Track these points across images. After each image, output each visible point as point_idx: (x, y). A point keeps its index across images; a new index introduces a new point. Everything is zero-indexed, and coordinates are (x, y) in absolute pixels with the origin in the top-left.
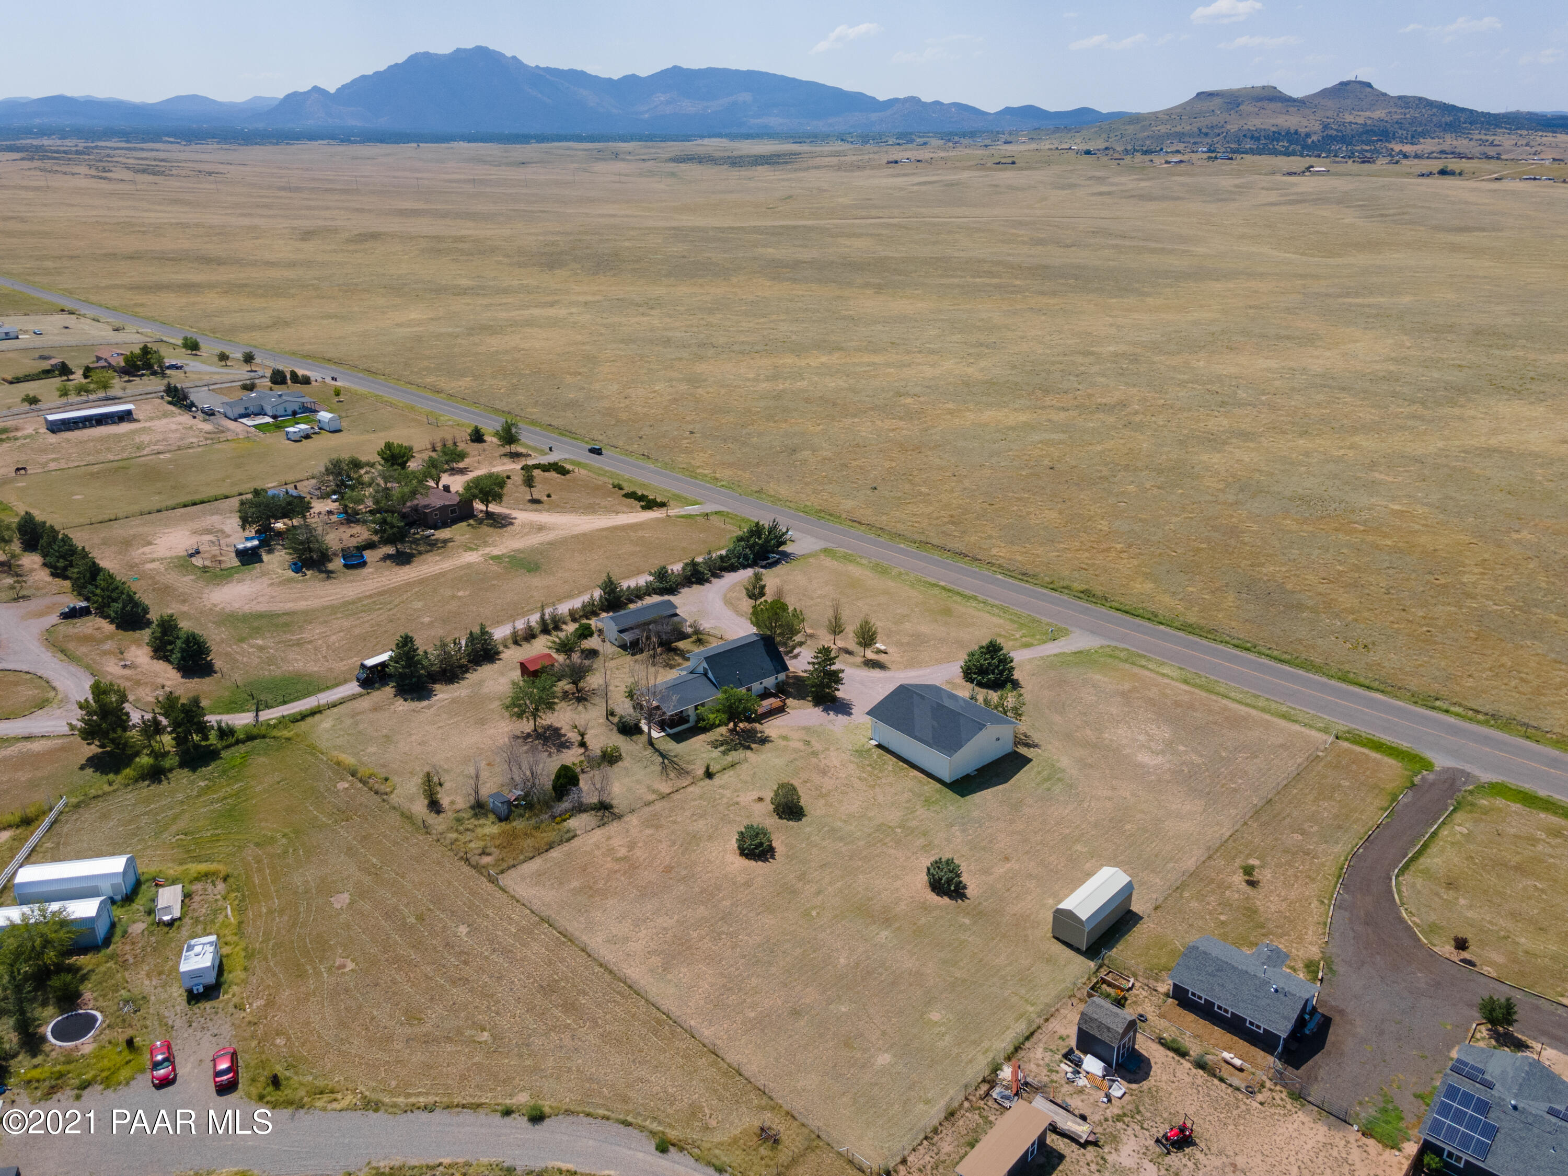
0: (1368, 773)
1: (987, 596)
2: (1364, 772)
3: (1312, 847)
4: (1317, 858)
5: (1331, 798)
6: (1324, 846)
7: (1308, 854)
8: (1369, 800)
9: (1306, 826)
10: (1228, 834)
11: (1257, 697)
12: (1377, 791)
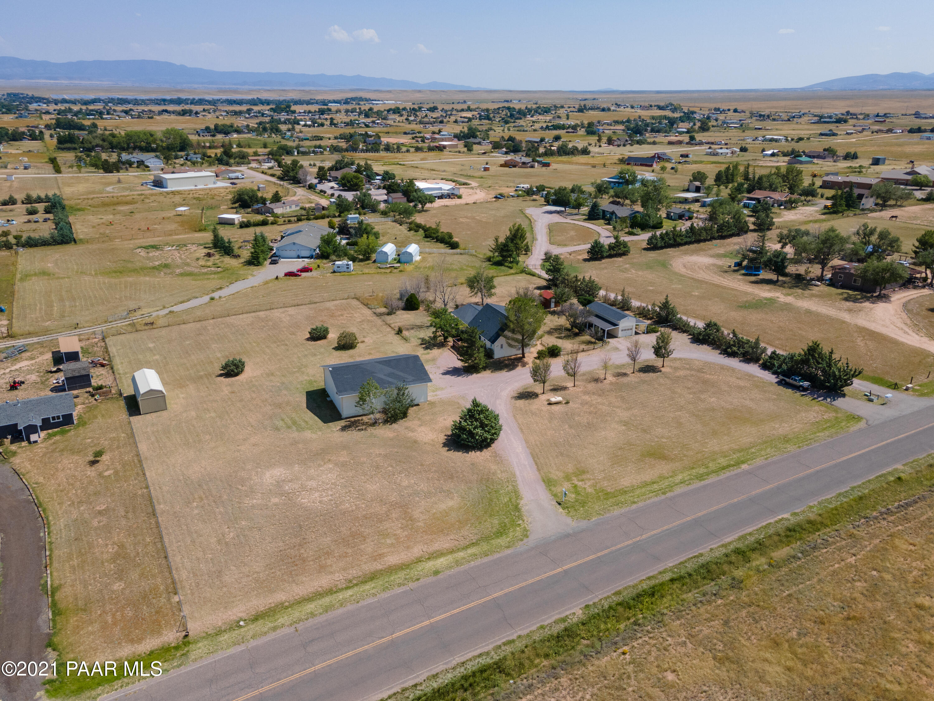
0: (109, 619)
1: (705, 487)
2: (114, 616)
3: (82, 508)
4: (69, 505)
5: (113, 560)
6: (74, 516)
7: (79, 503)
8: (79, 588)
9: (104, 520)
10: (148, 474)
11: (327, 609)
12: (81, 603)
